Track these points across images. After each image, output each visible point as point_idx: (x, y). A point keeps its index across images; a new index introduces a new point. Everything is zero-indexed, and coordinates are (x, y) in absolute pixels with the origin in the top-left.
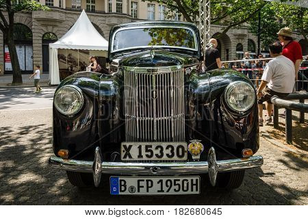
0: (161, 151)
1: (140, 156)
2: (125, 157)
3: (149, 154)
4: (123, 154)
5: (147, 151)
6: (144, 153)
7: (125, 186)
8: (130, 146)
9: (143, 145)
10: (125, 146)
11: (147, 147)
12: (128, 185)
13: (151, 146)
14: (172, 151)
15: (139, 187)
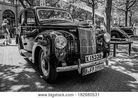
0: (96, 57)
1: (91, 60)
2: (87, 61)
3: (93, 58)
4: (86, 60)
5: (92, 57)
6: (92, 59)
7: (87, 71)
8: (88, 57)
9: (91, 55)
10: (87, 57)
11: (92, 56)
12: (88, 71)
13: (93, 56)
14: (98, 56)
15: (91, 70)
